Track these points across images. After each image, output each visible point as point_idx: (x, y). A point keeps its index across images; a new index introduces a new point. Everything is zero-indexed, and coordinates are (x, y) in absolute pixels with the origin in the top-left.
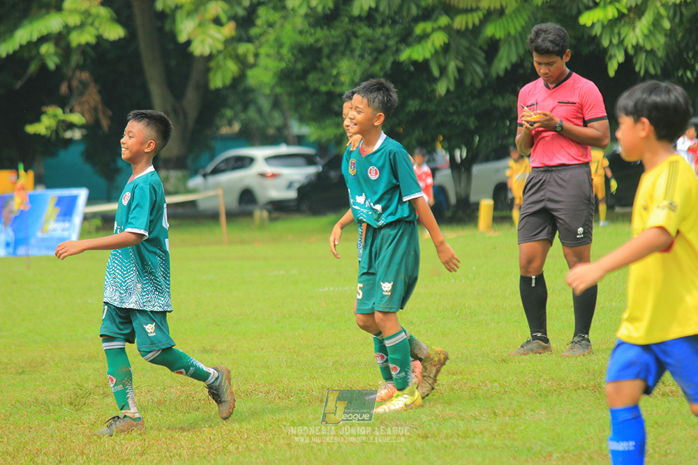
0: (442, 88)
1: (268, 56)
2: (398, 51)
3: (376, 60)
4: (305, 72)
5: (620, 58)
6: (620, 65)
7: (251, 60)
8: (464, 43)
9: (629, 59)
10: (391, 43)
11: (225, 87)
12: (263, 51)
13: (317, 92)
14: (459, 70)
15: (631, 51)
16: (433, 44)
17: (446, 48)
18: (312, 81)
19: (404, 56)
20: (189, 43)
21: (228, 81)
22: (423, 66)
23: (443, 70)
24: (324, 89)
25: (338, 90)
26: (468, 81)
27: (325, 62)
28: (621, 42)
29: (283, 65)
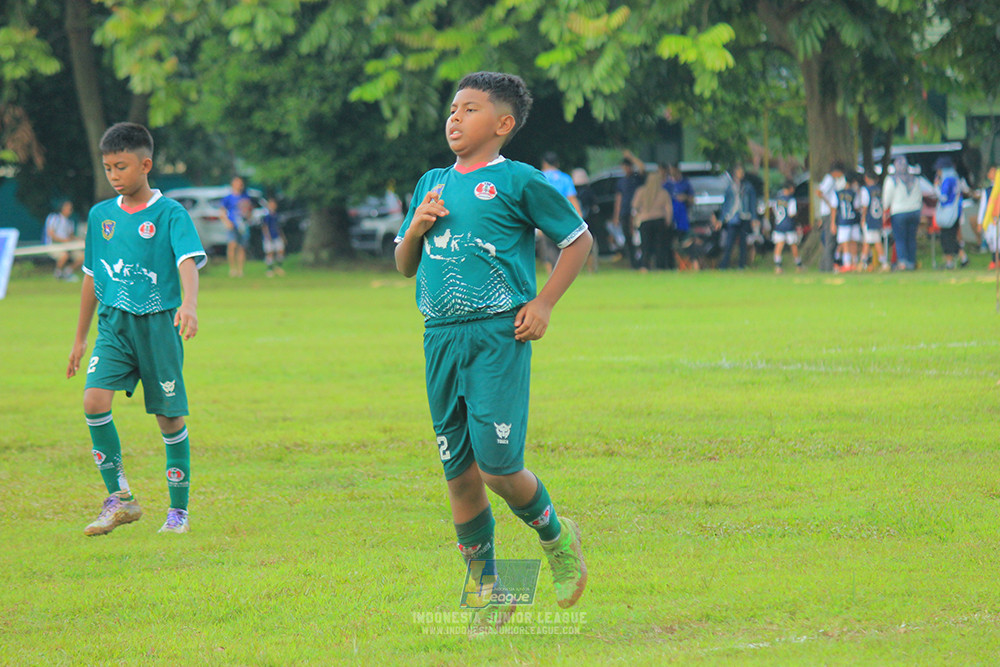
0: (394, 130)
1: (212, 92)
2: (348, 90)
3: (323, 100)
4: (250, 111)
5: (580, 102)
6: (579, 110)
7: (193, 96)
8: (417, 82)
9: (587, 104)
10: (342, 81)
11: (166, 126)
12: (206, 88)
13: (261, 132)
14: (413, 113)
15: (589, 95)
16: (386, 84)
17: (398, 89)
18: (258, 119)
19: (355, 95)
20: (128, 79)
21: (170, 119)
22: (374, 107)
23: (395, 111)
24: (269, 128)
25: (285, 130)
26: (420, 123)
27: (272, 101)
28: (579, 86)
29: (227, 102)
